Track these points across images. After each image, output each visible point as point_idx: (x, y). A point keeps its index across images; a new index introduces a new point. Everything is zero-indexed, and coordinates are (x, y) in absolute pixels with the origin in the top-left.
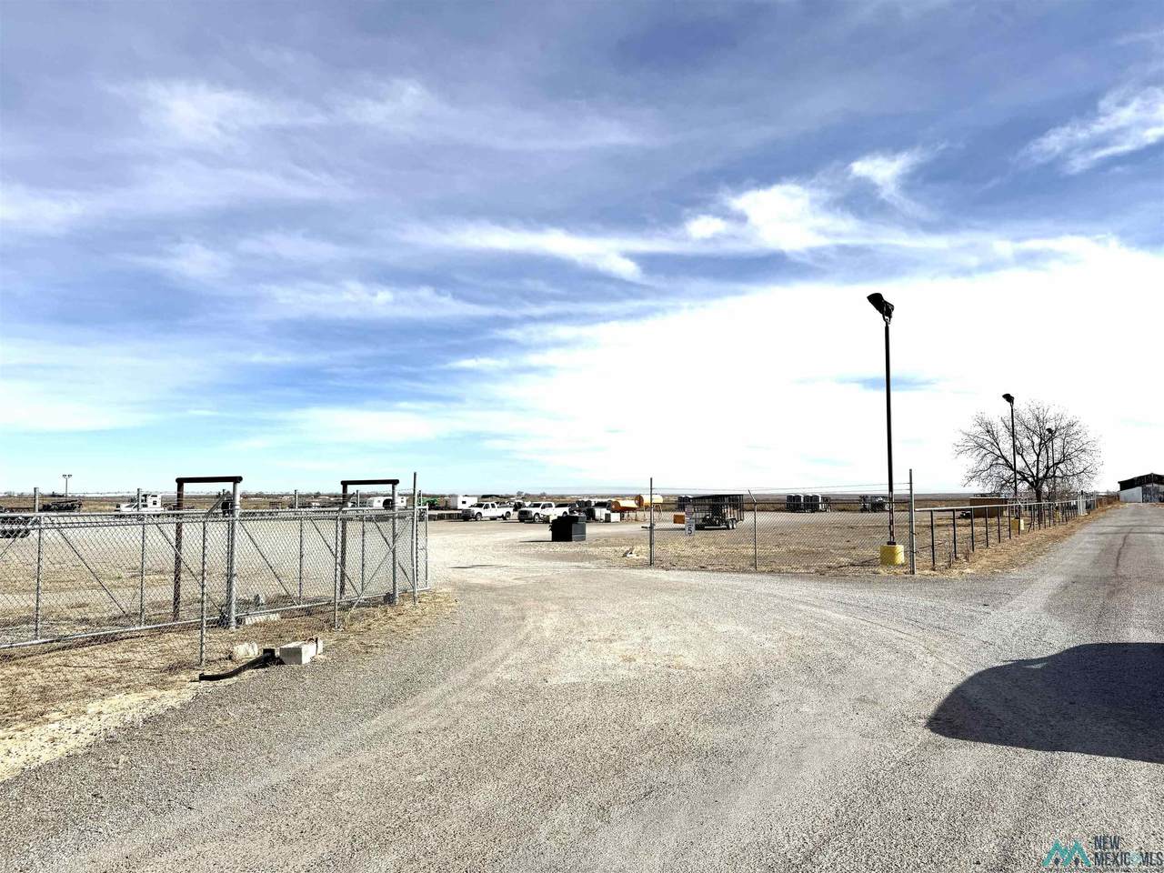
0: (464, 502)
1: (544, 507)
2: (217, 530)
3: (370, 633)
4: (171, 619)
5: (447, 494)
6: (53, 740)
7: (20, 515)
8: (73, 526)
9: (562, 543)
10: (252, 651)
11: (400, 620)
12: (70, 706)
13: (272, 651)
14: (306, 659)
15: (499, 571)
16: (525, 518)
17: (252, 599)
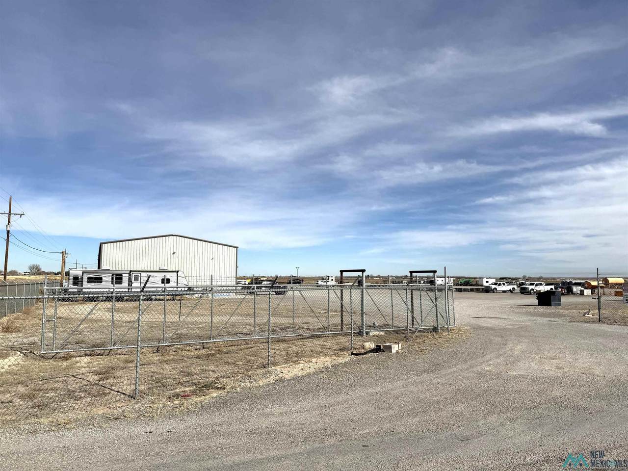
0: (487, 282)
1: (537, 285)
2: (356, 293)
3: (424, 344)
4: (340, 331)
5: (478, 277)
6: (302, 369)
7: (282, 285)
8: (303, 290)
9: (544, 307)
10: (371, 345)
11: (440, 340)
12: (307, 359)
13: (380, 346)
14: (394, 351)
15: (499, 320)
16: (524, 291)
17: (372, 325)
